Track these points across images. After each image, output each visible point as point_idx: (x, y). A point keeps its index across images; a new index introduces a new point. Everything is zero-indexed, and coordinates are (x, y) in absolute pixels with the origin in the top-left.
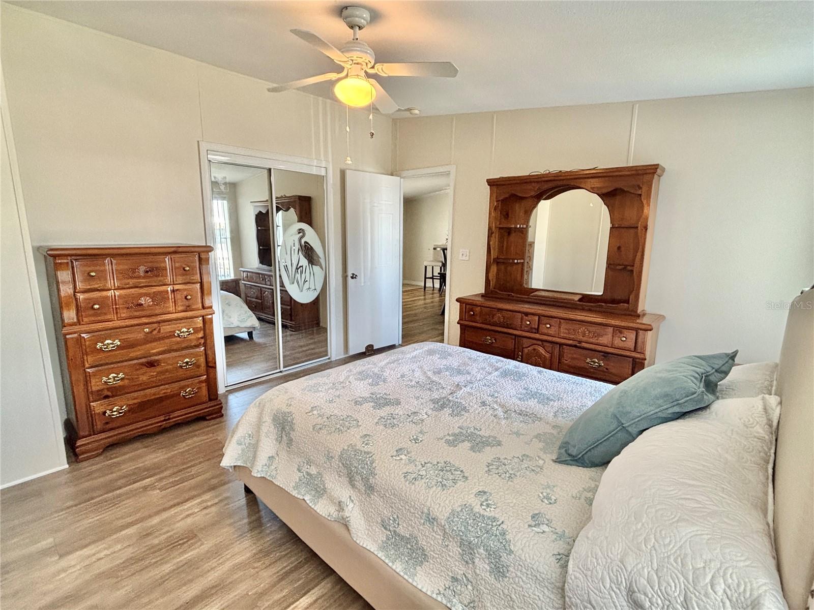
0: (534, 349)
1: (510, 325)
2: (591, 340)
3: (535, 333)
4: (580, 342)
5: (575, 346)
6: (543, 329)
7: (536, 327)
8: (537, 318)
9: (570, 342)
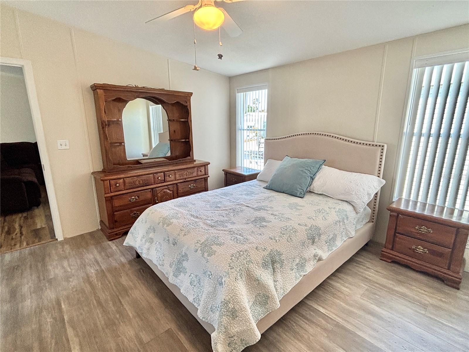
0: (164, 192)
1: (148, 183)
2: (190, 176)
3: (163, 183)
4: (185, 179)
5: (184, 182)
6: (167, 179)
7: (163, 179)
8: (163, 174)
9: (181, 181)
